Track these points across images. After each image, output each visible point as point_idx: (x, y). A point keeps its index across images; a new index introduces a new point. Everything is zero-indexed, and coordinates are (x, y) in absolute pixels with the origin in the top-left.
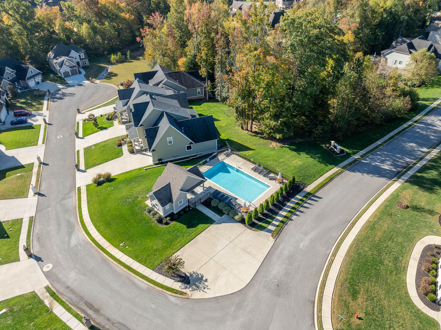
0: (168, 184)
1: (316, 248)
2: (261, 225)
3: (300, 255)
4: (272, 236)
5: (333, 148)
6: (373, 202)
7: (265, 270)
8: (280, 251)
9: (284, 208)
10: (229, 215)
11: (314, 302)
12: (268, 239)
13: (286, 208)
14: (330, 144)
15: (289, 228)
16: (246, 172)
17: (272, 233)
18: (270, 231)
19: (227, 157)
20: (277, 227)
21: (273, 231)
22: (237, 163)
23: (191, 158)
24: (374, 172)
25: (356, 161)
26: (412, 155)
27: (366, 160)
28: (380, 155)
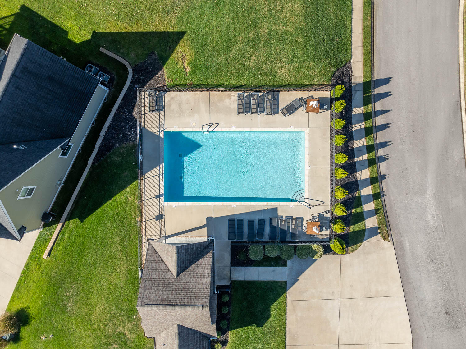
0: (179, 329)
1: (450, 208)
2: (354, 233)
3: (440, 239)
4: (384, 238)
7: (416, 303)
9: (356, 160)
12: (383, 249)
13: (360, 159)
15: (392, 198)
17: (380, 233)
18: (374, 232)
19: (162, 113)
20: (376, 214)
21: (379, 228)
22: (196, 116)
23: (90, 161)
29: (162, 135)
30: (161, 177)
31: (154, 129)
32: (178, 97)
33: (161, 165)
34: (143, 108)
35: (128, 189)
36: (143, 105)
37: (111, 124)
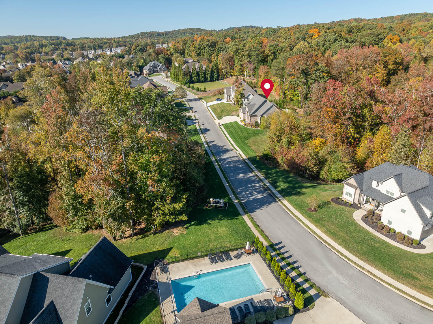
3: (358, 289)
4: (325, 297)
5: (216, 205)
6: (300, 220)
8: (349, 301)
10: (279, 319)
11: (422, 306)
12: (329, 302)
13: (287, 269)
14: (209, 203)
15: (316, 280)
16: (211, 271)
17: (321, 295)
18: (318, 296)
19: (168, 273)
20: (312, 288)
21: (319, 293)
22: (188, 270)
23: (121, 312)
24: (262, 203)
25: (241, 204)
26: (254, 181)
27: (243, 200)
28: (242, 192)
29: (170, 282)
30: (173, 301)
31: (165, 280)
32: (176, 266)
33: (172, 296)
34: (157, 274)
35: (151, 314)
36: (156, 272)
37: (135, 289)
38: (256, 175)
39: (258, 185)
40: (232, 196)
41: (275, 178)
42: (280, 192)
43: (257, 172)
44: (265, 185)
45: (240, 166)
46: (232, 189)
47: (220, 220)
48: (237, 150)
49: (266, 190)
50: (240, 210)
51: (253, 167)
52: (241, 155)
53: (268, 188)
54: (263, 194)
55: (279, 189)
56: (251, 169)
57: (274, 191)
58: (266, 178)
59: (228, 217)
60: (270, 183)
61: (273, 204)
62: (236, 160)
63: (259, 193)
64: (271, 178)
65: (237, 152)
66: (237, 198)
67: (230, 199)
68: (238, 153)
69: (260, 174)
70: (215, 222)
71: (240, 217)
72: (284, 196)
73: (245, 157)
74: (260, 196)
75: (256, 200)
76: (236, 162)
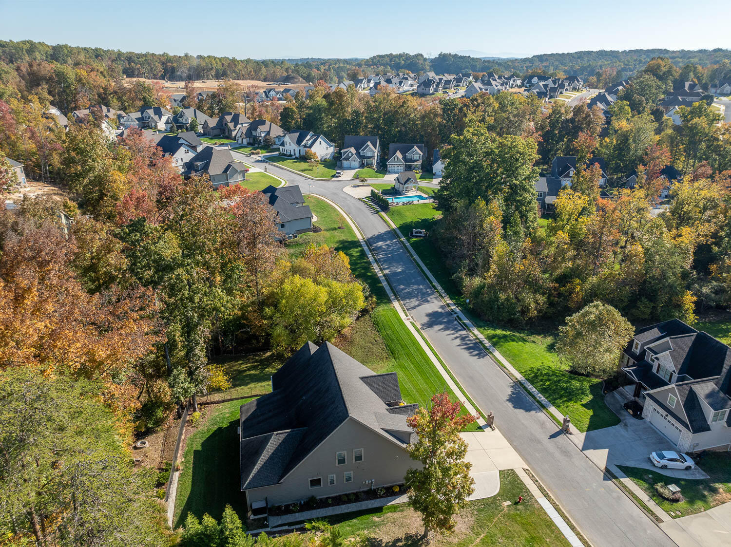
24: (380, 237)
25: (398, 236)
26: (385, 261)
27: (396, 241)
28: (397, 249)
38: (381, 270)
39: (381, 256)
40: (408, 244)
41: (359, 261)
42: (360, 246)
43: (380, 274)
44: (373, 255)
45: (402, 287)
46: (409, 252)
47: (412, 222)
48: (412, 324)
49: (374, 250)
50: (398, 232)
51: (384, 284)
52: (404, 311)
53: (371, 251)
54: (376, 246)
55: (360, 249)
56: (387, 280)
57: (366, 248)
58: (370, 263)
59: (406, 225)
60: (367, 257)
61: (369, 236)
62: (410, 299)
63: (380, 247)
64: (364, 262)
65: (412, 320)
66: (402, 242)
67: (408, 240)
68: (409, 317)
69: (376, 271)
70: (415, 220)
71: (398, 226)
72: (358, 242)
73: (396, 304)
74: (380, 243)
75: (385, 240)
76: (409, 296)
